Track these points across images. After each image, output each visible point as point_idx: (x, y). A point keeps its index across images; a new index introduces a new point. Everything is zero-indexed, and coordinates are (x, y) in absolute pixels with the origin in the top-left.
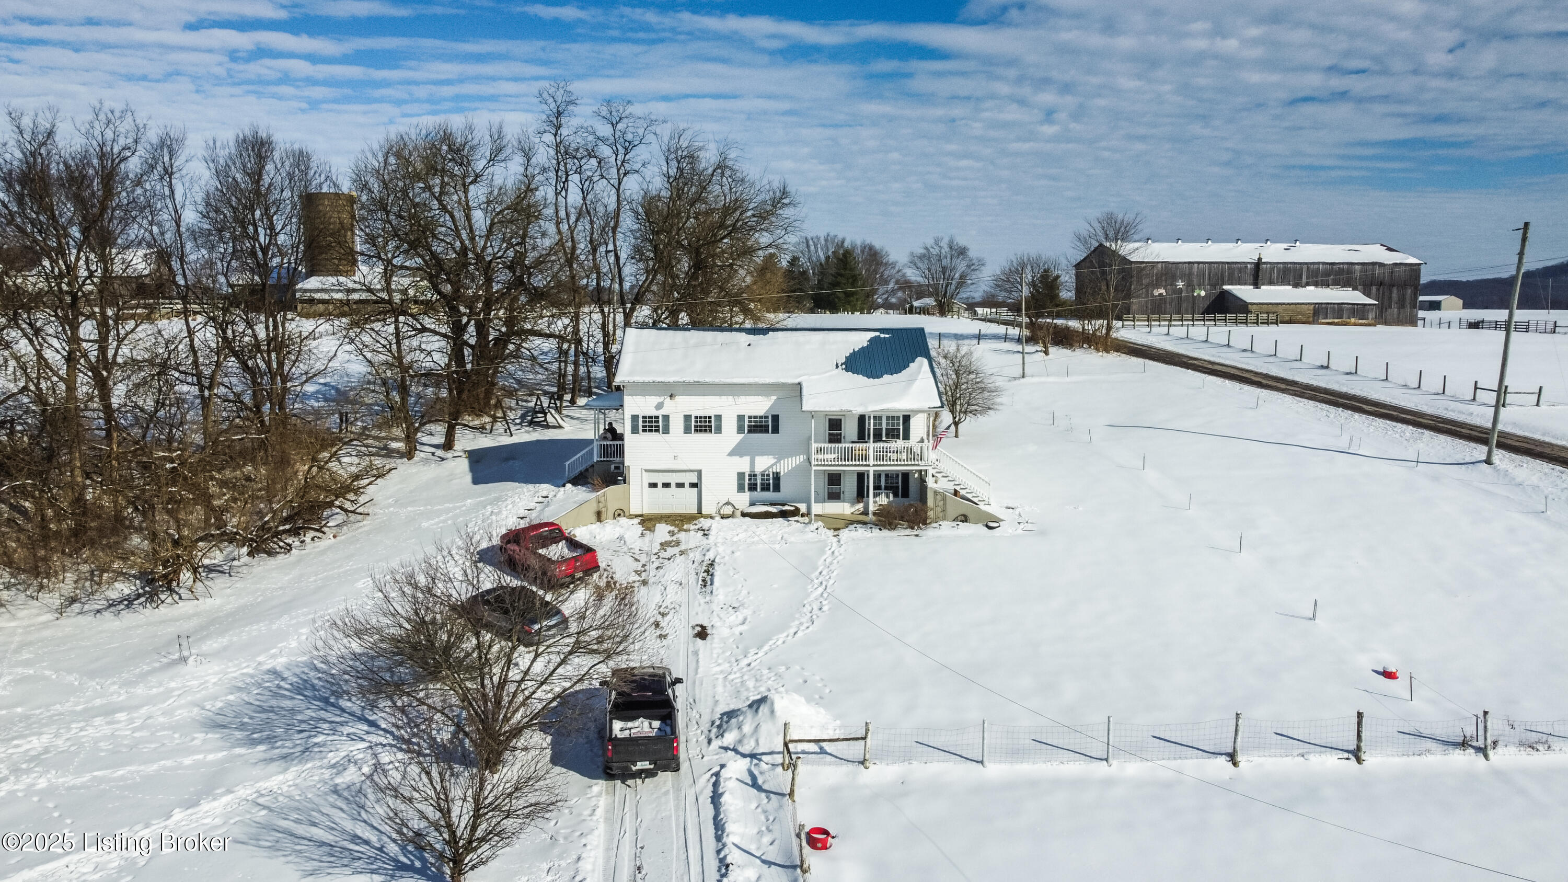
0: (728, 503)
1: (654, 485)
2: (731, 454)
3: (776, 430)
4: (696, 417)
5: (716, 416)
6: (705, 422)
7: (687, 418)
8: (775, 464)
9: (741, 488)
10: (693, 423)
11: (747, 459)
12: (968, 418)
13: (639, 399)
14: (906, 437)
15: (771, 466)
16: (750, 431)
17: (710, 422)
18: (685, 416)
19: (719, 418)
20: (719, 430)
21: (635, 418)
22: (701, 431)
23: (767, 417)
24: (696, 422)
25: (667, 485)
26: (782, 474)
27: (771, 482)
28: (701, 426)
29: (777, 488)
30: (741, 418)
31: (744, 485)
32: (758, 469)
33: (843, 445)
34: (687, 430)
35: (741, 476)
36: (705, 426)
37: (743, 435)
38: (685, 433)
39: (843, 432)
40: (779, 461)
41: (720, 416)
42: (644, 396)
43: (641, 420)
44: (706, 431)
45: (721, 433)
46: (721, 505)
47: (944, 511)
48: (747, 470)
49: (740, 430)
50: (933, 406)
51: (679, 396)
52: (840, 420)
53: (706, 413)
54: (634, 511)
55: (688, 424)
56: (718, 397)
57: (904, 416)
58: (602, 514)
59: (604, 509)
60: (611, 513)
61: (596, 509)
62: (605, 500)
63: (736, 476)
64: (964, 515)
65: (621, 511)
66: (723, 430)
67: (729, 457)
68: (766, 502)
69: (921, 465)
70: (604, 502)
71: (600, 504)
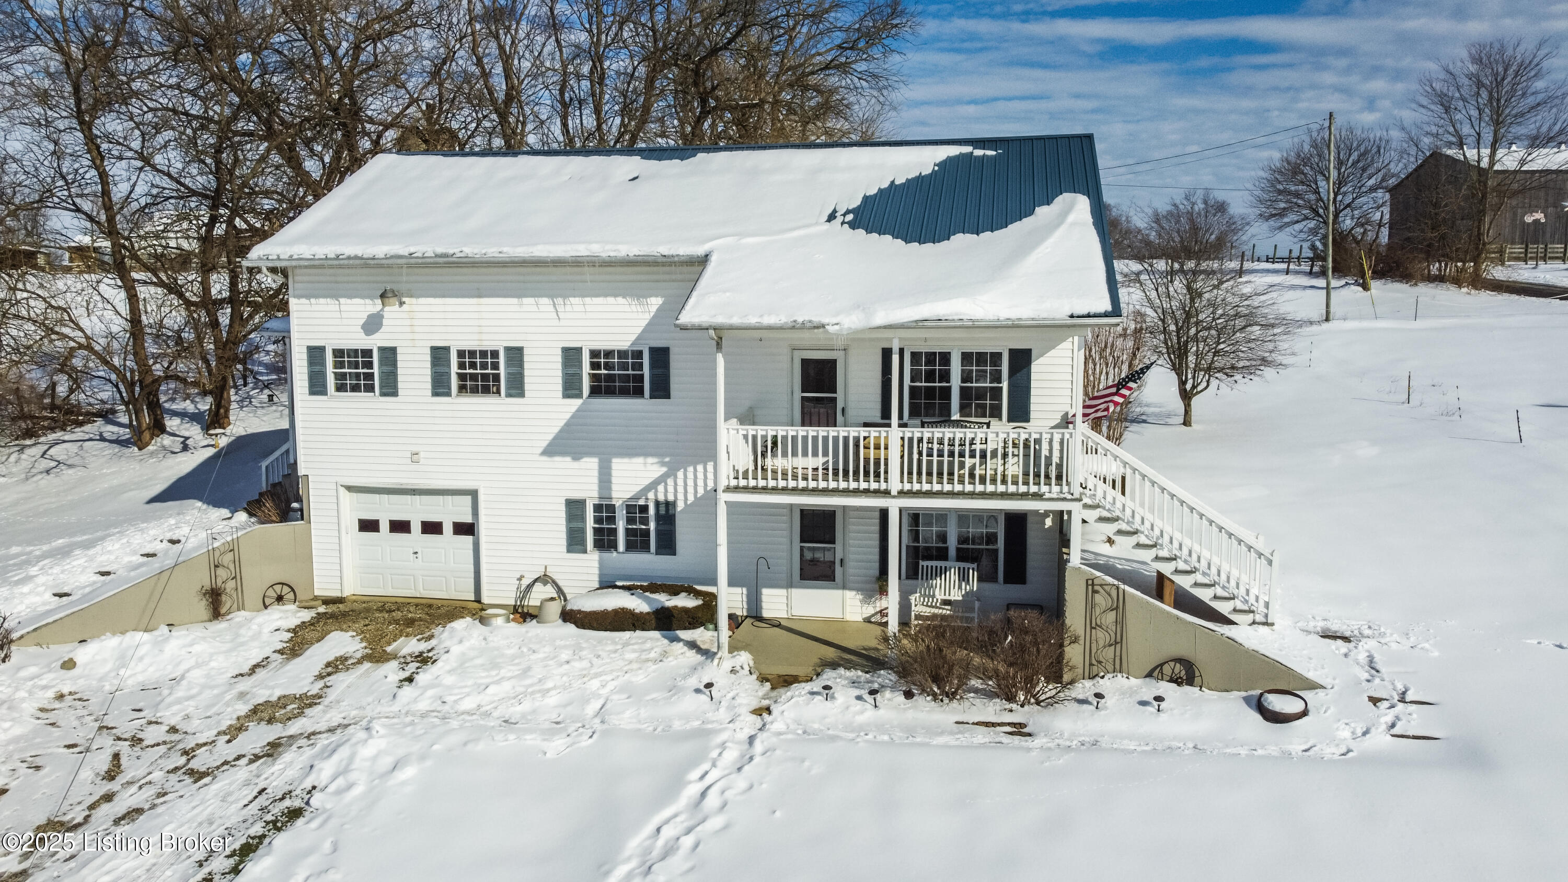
0: (544, 579)
1: (369, 526)
2: (549, 451)
3: (662, 389)
4: (461, 354)
5: (508, 349)
6: (484, 366)
7: (439, 355)
8: (662, 480)
9: (575, 542)
10: (454, 368)
11: (591, 464)
12: (1214, 383)
13: (325, 306)
14: (1020, 413)
15: (653, 485)
16: (595, 391)
17: (495, 366)
18: (434, 350)
19: (516, 355)
20: (517, 388)
21: (315, 354)
22: (474, 391)
23: (638, 354)
24: (461, 365)
25: (400, 527)
26: (680, 506)
27: (652, 526)
28: (474, 377)
29: (667, 545)
30: (571, 356)
31: (583, 531)
32: (621, 493)
33: (841, 432)
34: (440, 387)
35: (574, 507)
36: (485, 377)
37: (578, 402)
38: (435, 394)
39: (840, 395)
40: (671, 473)
41: (520, 350)
42: (336, 296)
43: (329, 359)
44: (486, 390)
45: (522, 394)
46: (526, 582)
47: (1117, 642)
48: (590, 493)
49: (571, 388)
50: (1085, 312)
51: (418, 297)
52: (833, 363)
53: (485, 343)
54: (324, 586)
55: (442, 369)
56: (515, 301)
57: (1013, 352)
58: (224, 598)
59: (231, 585)
60: (252, 594)
61: (207, 586)
62: (237, 562)
63: (563, 508)
64: (1179, 660)
65: (286, 589)
66: (527, 387)
67: (545, 458)
68: (645, 581)
69: (1047, 496)
70: (232, 566)
71: (220, 571)
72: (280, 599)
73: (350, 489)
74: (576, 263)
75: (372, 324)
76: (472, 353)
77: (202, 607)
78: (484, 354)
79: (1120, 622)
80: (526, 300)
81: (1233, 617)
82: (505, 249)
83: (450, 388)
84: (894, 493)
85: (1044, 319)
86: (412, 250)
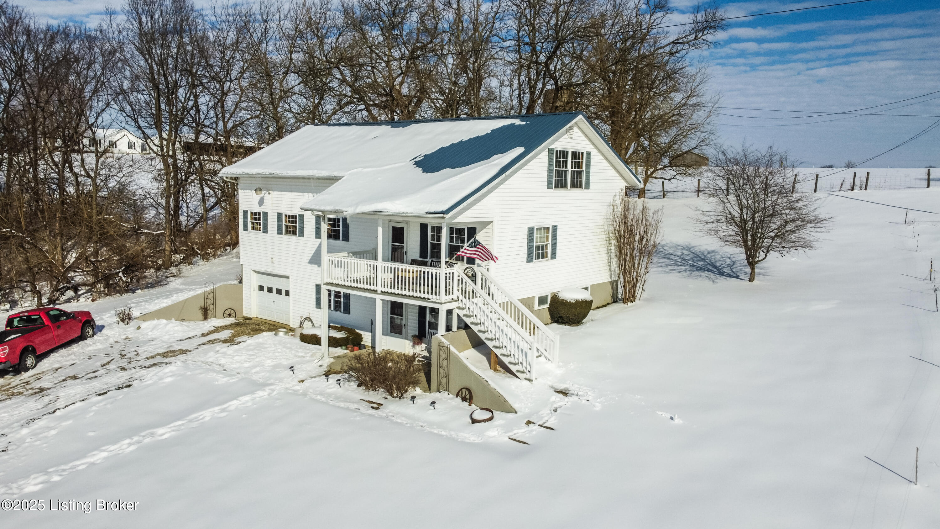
0: (308, 319)
1: (261, 288)
2: (311, 262)
3: (346, 237)
4: (286, 216)
5: (299, 215)
6: (292, 222)
7: (280, 216)
9: (318, 304)
10: (284, 222)
13: (248, 194)
17: (296, 222)
18: (278, 214)
19: (302, 218)
20: (302, 233)
21: (245, 214)
22: (289, 233)
23: (339, 221)
24: (286, 221)
25: (270, 290)
27: (343, 299)
28: (289, 227)
29: (347, 310)
30: (317, 219)
31: (320, 299)
34: (279, 230)
35: (318, 288)
36: (293, 227)
37: (320, 240)
38: (278, 233)
39: (405, 245)
41: (303, 216)
43: (249, 216)
44: (293, 233)
45: (303, 236)
46: (303, 319)
47: (447, 376)
49: (319, 234)
50: (433, 211)
51: (274, 191)
52: (402, 229)
53: (293, 212)
54: (246, 314)
55: (280, 223)
56: (301, 194)
57: (468, 228)
58: (209, 312)
59: (212, 307)
60: (220, 312)
61: (203, 305)
62: (214, 298)
63: (315, 288)
64: (467, 389)
65: (232, 311)
66: (305, 233)
67: (309, 265)
68: (338, 324)
69: (431, 300)
70: (212, 299)
71: (208, 301)
72: (230, 315)
73: (256, 272)
74: (309, 178)
75: (261, 202)
76: (289, 216)
77: (200, 314)
78: (293, 216)
79: (448, 366)
80: (306, 194)
81: (517, 374)
82: (288, 172)
83: (282, 231)
84: (379, 292)
85: (416, 213)
86: (263, 171)
